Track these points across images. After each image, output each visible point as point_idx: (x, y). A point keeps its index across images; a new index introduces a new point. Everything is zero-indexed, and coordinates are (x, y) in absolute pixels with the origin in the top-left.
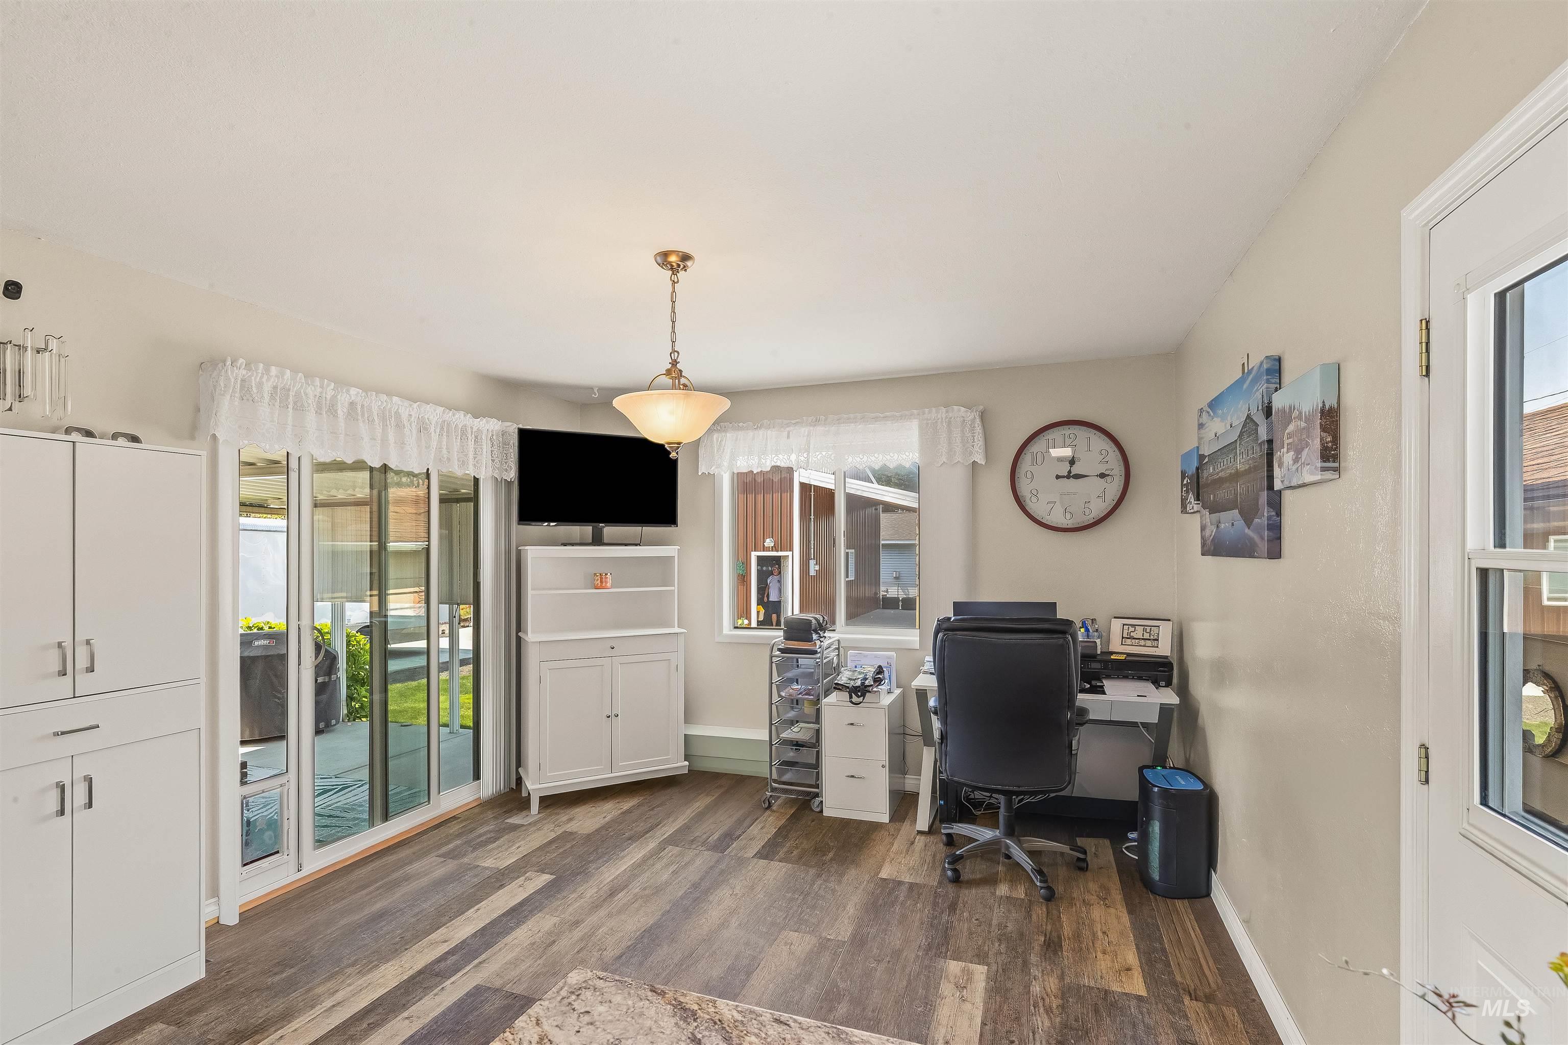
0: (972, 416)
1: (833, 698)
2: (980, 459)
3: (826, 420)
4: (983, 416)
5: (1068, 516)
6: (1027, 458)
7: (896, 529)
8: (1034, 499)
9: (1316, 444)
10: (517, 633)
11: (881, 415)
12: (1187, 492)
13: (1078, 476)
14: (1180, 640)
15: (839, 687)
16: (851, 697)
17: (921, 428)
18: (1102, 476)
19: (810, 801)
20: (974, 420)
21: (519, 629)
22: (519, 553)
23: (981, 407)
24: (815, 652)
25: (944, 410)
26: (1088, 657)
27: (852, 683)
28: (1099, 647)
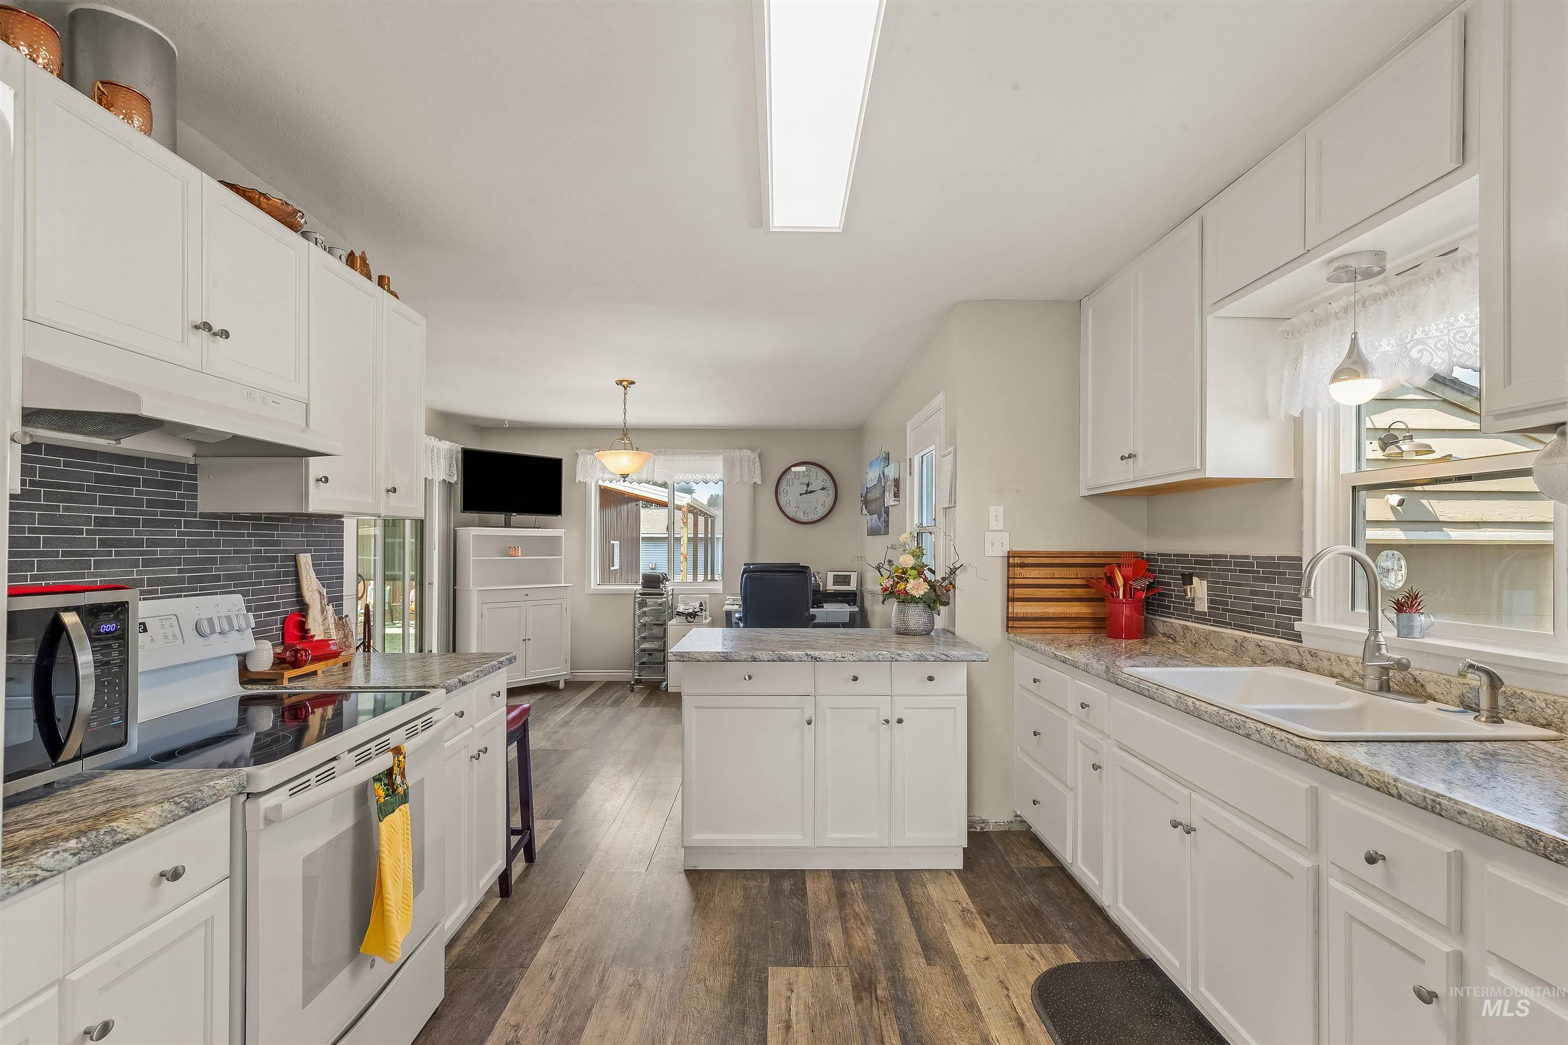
0: (754, 456)
1: (674, 621)
2: (759, 482)
3: (665, 452)
4: (760, 456)
5: (806, 515)
6: (784, 482)
7: (652, 524)
8: (788, 505)
9: (893, 492)
10: (454, 587)
11: (701, 452)
12: (863, 505)
13: (811, 492)
14: (861, 581)
15: (679, 614)
16: (687, 619)
17: (724, 460)
18: (823, 489)
19: (659, 686)
20: (755, 458)
21: (455, 585)
22: (455, 532)
23: (759, 451)
24: (663, 594)
25: (738, 451)
26: (816, 592)
27: (687, 611)
28: (821, 587)
